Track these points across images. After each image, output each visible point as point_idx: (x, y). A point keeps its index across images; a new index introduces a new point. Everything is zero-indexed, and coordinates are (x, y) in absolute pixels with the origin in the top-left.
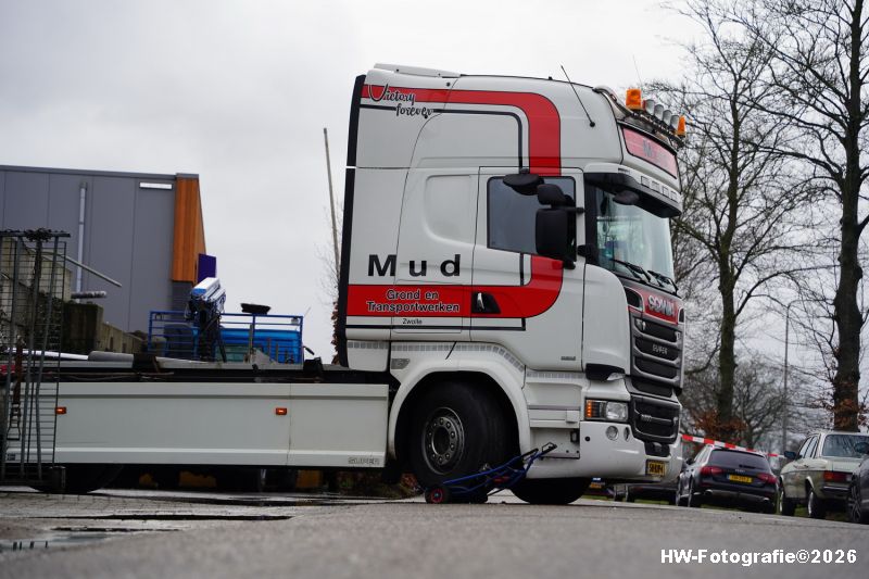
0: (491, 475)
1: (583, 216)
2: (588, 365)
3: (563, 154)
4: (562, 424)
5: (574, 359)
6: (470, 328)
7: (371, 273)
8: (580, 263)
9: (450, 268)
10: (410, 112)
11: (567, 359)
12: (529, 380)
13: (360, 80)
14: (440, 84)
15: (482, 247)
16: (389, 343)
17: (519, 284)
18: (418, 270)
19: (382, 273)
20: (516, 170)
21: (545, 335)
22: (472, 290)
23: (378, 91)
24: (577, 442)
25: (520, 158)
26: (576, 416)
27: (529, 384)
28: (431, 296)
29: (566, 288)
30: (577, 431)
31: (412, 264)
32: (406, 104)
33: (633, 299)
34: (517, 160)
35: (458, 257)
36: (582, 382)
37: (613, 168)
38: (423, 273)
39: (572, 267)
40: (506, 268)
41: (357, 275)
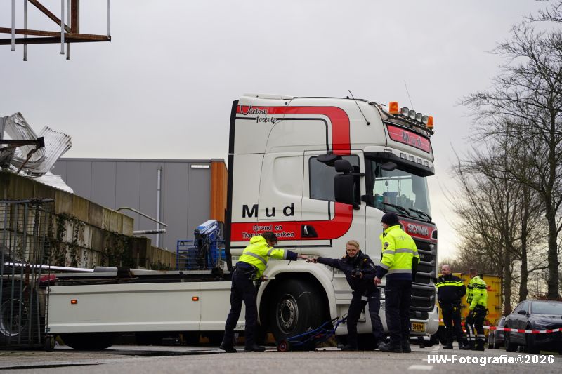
0: (313, 333)
1: (364, 178)
3: (352, 141)
6: (301, 246)
7: (244, 216)
8: (363, 206)
9: (289, 211)
10: (265, 120)
12: (336, 276)
13: (235, 103)
14: (281, 103)
15: (307, 198)
17: (328, 219)
18: (270, 213)
19: (250, 215)
20: (325, 152)
22: (302, 224)
23: (246, 109)
25: (327, 145)
27: (336, 278)
28: (278, 228)
31: (267, 210)
32: (262, 116)
34: (326, 146)
35: (293, 204)
37: (381, 149)
38: (273, 215)
39: (358, 208)
40: (319, 210)
41: (237, 217)
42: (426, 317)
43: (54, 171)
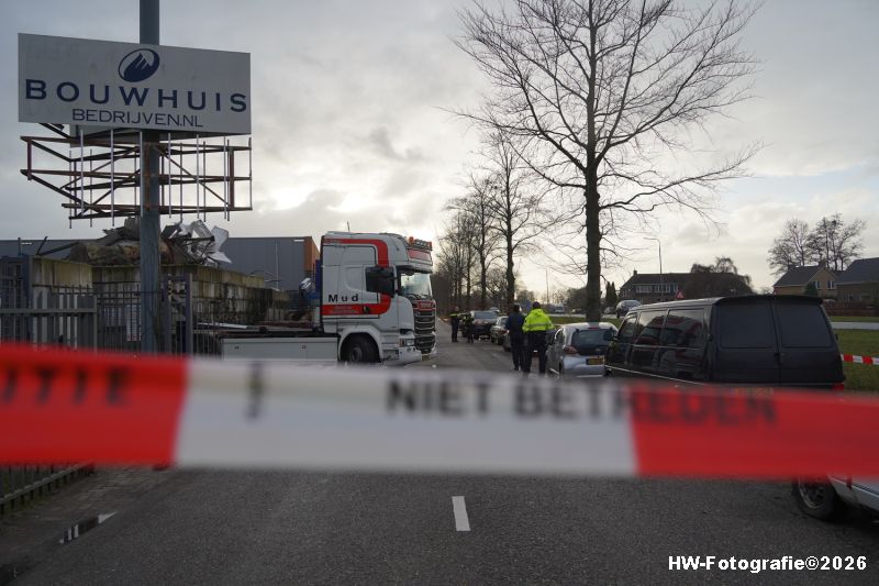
2: (400, 329)
3: (389, 259)
4: (393, 348)
5: (396, 327)
6: (362, 318)
7: (330, 301)
8: (396, 295)
9: (355, 298)
11: (394, 327)
13: (323, 237)
14: (348, 237)
15: (365, 291)
16: (337, 324)
17: (377, 303)
18: (345, 299)
19: (333, 301)
20: (374, 265)
21: (386, 319)
22: (362, 306)
23: (329, 241)
24: (398, 354)
25: (376, 261)
26: (397, 346)
27: (381, 335)
28: (349, 308)
29: (393, 304)
30: (397, 351)
31: (343, 297)
33: (414, 305)
35: (357, 294)
36: (399, 334)
37: (405, 264)
39: (394, 297)
40: (372, 298)
41: (326, 302)
42: (430, 351)
43: (221, 251)
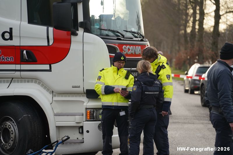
1: (81, 4)
2: (87, 90)
4: (73, 124)
5: (79, 87)
6: (20, 71)
8: (80, 32)
9: (7, 36)
11: (76, 87)
12: (55, 98)
15: (25, 23)
17: (46, 44)
22: (21, 48)
24: (82, 133)
26: (81, 119)
27: (55, 101)
30: (82, 127)
36: (84, 99)
39: (76, 35)
